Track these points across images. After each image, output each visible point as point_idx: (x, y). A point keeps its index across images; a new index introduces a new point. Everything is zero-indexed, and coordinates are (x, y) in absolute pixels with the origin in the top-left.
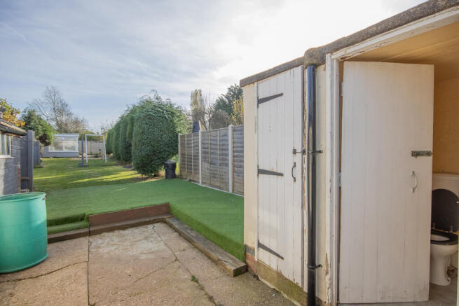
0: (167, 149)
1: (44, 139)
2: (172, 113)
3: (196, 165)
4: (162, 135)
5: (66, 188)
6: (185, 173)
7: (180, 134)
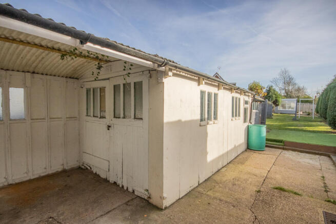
1: (276, 103)
5: (280, 129)
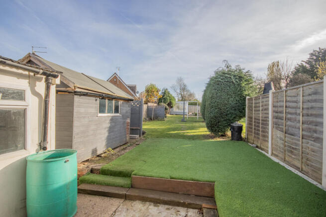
0: (233, 111)
1: (170, 105)
2: (240, 77)
3: (265, 131)
4: (228, 98)
6: (251, 137)
7: (247, 97)
